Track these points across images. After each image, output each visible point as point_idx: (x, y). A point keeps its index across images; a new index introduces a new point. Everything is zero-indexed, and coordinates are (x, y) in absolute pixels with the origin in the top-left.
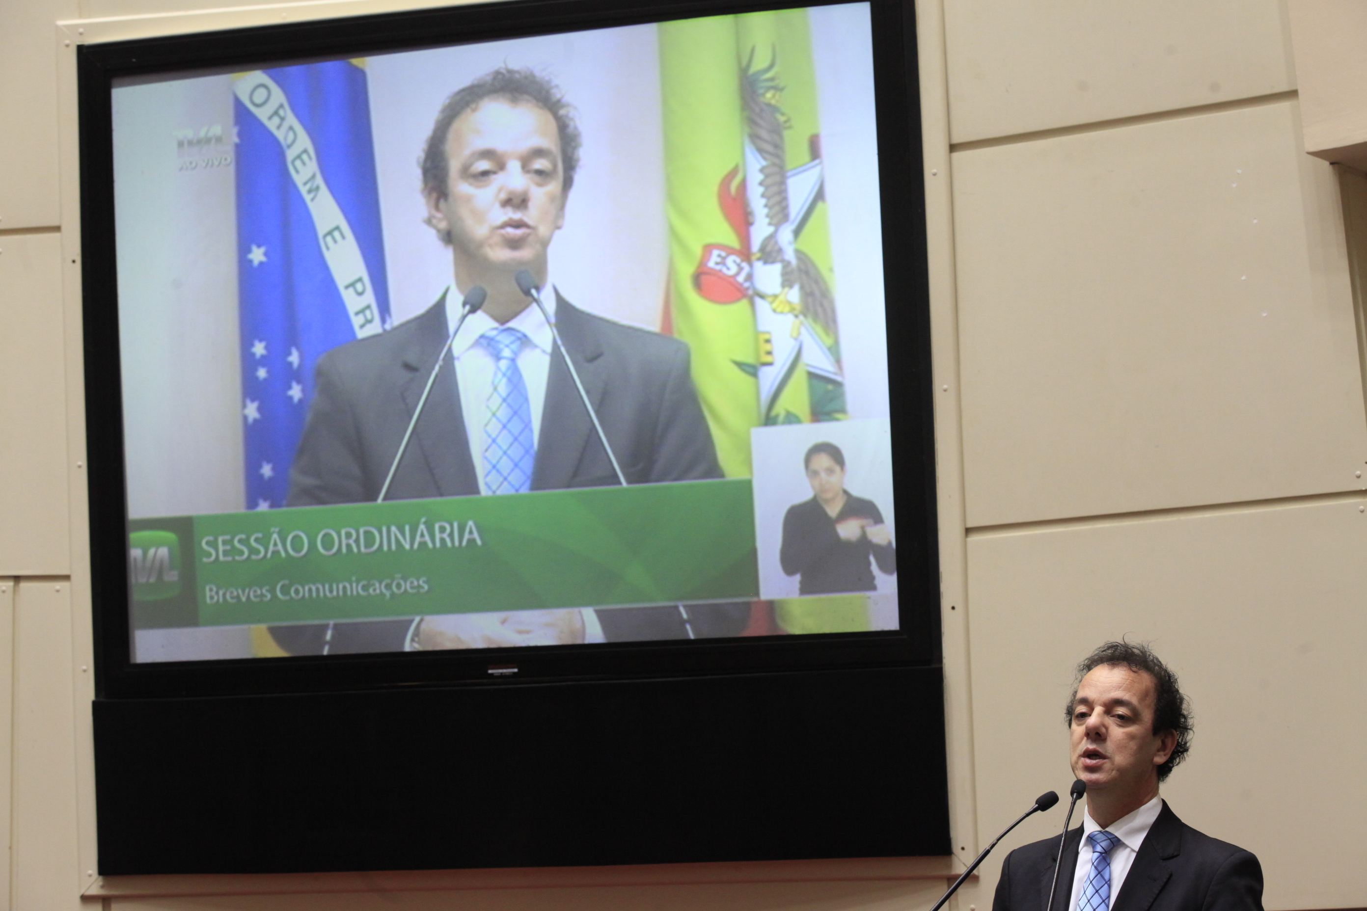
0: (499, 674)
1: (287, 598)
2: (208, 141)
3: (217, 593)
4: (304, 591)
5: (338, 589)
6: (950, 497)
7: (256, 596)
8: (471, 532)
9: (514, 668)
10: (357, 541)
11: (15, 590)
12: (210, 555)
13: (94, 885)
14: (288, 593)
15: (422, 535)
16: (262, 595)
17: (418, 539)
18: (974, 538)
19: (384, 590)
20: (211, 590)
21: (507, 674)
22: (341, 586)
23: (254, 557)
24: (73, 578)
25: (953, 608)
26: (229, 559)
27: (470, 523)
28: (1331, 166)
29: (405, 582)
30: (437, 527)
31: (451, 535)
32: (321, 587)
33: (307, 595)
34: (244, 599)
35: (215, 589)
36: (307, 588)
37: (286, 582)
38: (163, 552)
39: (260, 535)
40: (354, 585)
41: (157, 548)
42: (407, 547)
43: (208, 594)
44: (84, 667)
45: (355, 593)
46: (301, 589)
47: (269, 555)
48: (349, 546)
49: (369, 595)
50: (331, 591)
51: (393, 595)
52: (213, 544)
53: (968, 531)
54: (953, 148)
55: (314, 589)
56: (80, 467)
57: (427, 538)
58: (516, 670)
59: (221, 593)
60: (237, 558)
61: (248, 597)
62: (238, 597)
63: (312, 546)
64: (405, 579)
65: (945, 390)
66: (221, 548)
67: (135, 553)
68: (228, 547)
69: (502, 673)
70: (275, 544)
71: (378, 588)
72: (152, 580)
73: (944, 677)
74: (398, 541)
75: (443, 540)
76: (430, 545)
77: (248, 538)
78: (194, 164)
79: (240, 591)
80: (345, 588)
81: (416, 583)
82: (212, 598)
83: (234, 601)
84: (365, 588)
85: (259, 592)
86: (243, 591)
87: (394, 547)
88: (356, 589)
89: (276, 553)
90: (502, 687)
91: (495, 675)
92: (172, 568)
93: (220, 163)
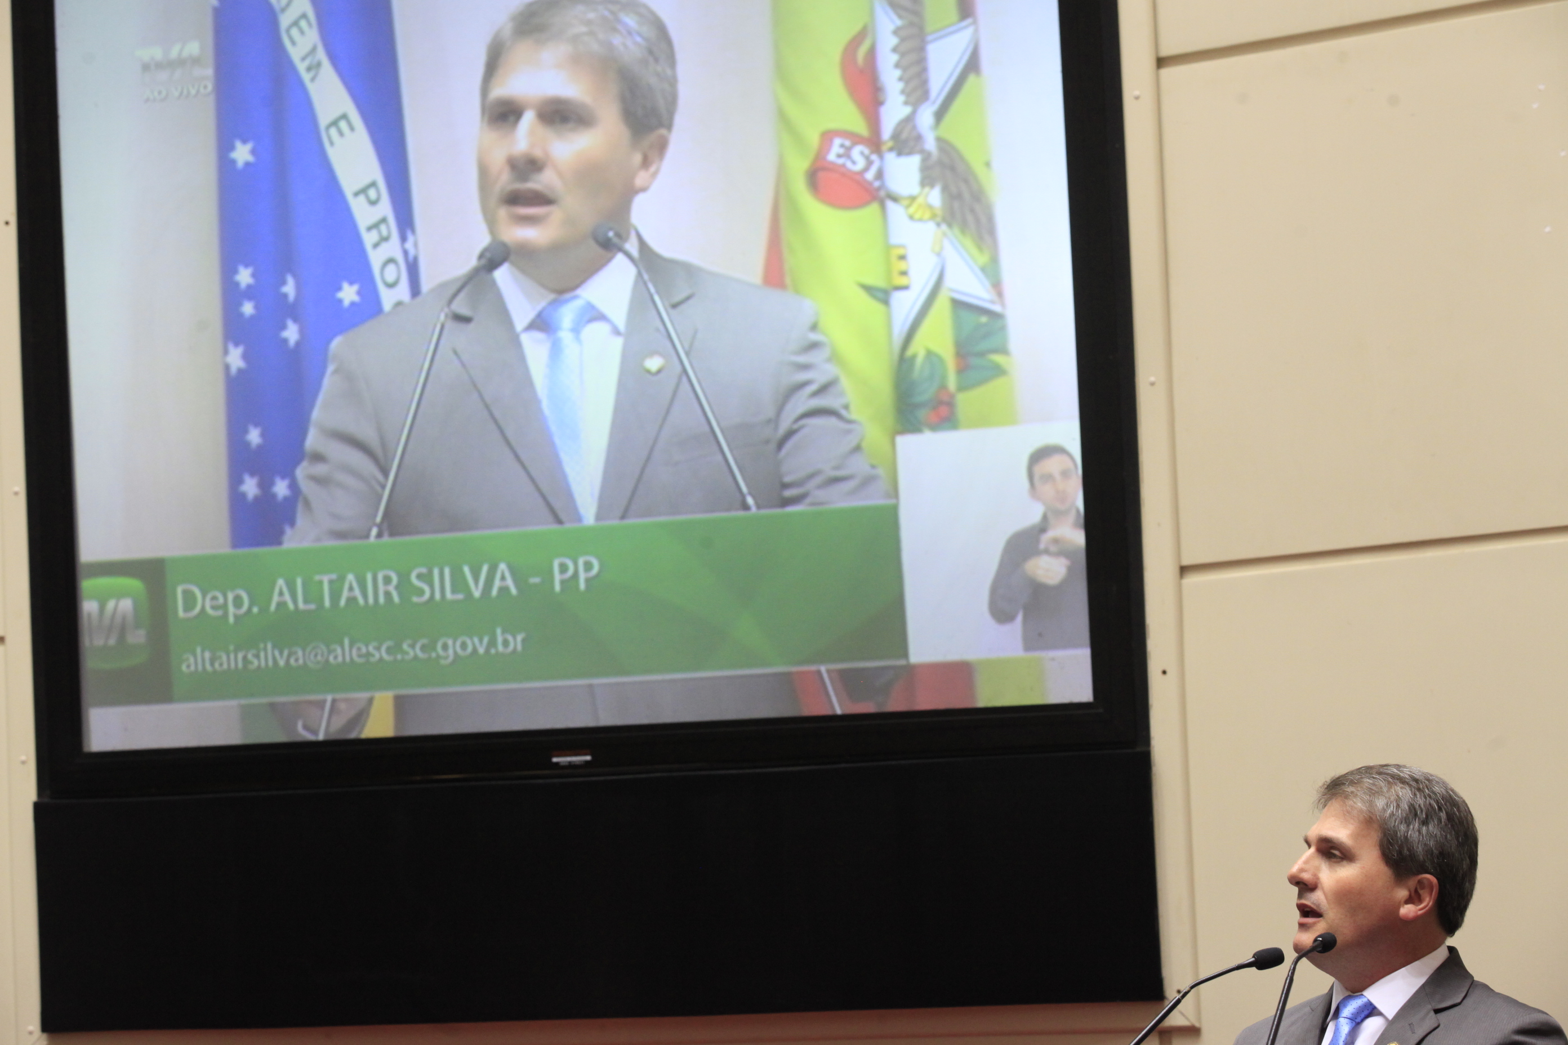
0: (567, 764)
2: (182, 63)
6: (1159, 525)
9: (586, 754)
18: (1192, 580)
21: (578, 763)
25: (1164, 672)
38: (126, 605)
41: (118, 600)
44: (23, 758)
49: (395, 660)
53: (1184, 570)
54: (1161, 62)
56: (16, 493)
58: (588, 758)
65: (1152, 384)
67: (88, 607)
69: (570, 762)
71: (412, 651)
72: (112, 642)
73: (1152, 764)
78: (164, 93)
90: (571, 780)
91: (562, 764)
92: (137, 626)
93: (198, 92)
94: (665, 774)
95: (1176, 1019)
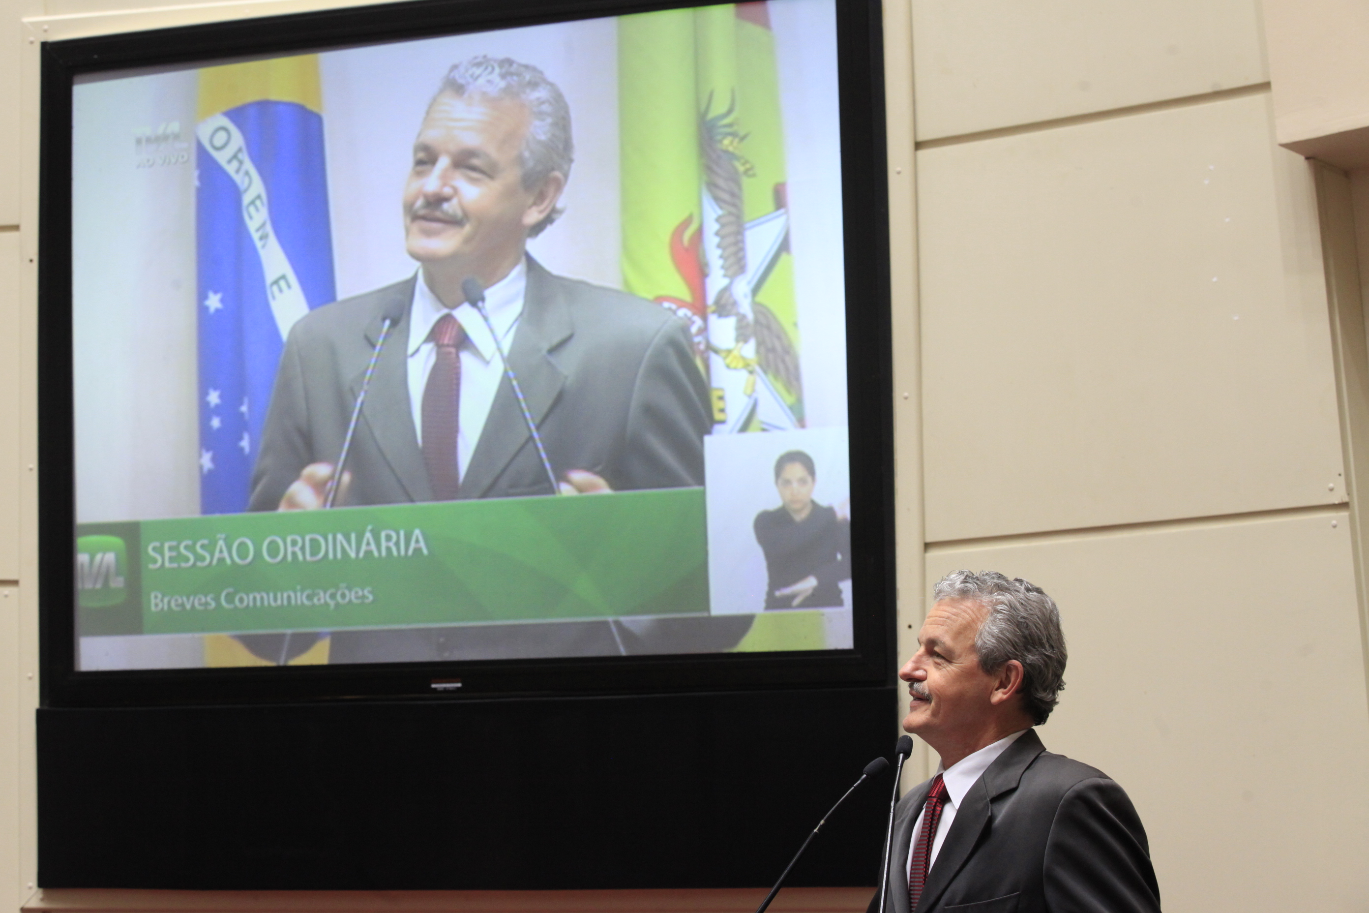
0: (442, 689)
1: (231, 606)
2: (165, 138)
3: (162, 600)
4: (248, 600)
5: (282, 599)
6: (909, 510)
7: (200, 604)
8: (417, 541)
9: (457, 682)
10: (303, 549)
12: (155, 561)
13: (34, 897)
14: (232, 601)
15: (368, 544)
16: (207, 604)
17: (364, 547)
18: (933, 554)
19: (328, 600)
20: (156, 597)
21: (451, 689)
22: (285, 595)
23: (199, 564)
24: (21, 583)
25: (910, 627)
26: (175, 565)
27: (417, 532)
28: (1306, 161)
29: (350, 591)
30: (383, 535)
31: (397, 544)
32: (265, 596)
33: (251, 604)
34: (188, 607)
35: (160, 596)
36: (251, 597)
37: (231, 590)
38: (110, 557)
39: (205, 542)
40: (299, 594)
41: (104, 553)
42: (353, 555)
43: (153, 601)
44: (30, 675)
45: (299, 602)
46: (245, 597)
47: (214, 562)
48: (294, 554)
49: (314, 605)
50: (275, 600)
51: (337, 605)
52: (159, 550)
53: (927, 546)
54: (918, 145)
55: (258, 597)
56: (31, 469)
57: (373, 547)
58: (459, 685)
59: (166, 600)
60: (183, 565)
61: (193, 606)
62: (183, 605)
63: (258, 554)
64: (350, 589)
65: (906, 398)
66: (167, 554)
67: (82, 558)
68: (174, 554)
69: (445, 688)
70: (221, 551)
71: (323, 597)
72: (99, 586)
74: (343, 549)
75: (388, 549)
76: (376, 554)
77: (195, 544)
78: (151, 162)
79: (185, 599)
80: (289, 597)
81: (360, 593)
82: (156, 605)
83: (179, 609)
84: (309, 597)
85: (204, 600)
86: (188, 599)
87: (339, 555)
88: (300, 598)
89: (221, 560)
90: (445, 702)
91: (439, 689)
92: (118, 574)
93: (177, 160)
94: (518, 699)
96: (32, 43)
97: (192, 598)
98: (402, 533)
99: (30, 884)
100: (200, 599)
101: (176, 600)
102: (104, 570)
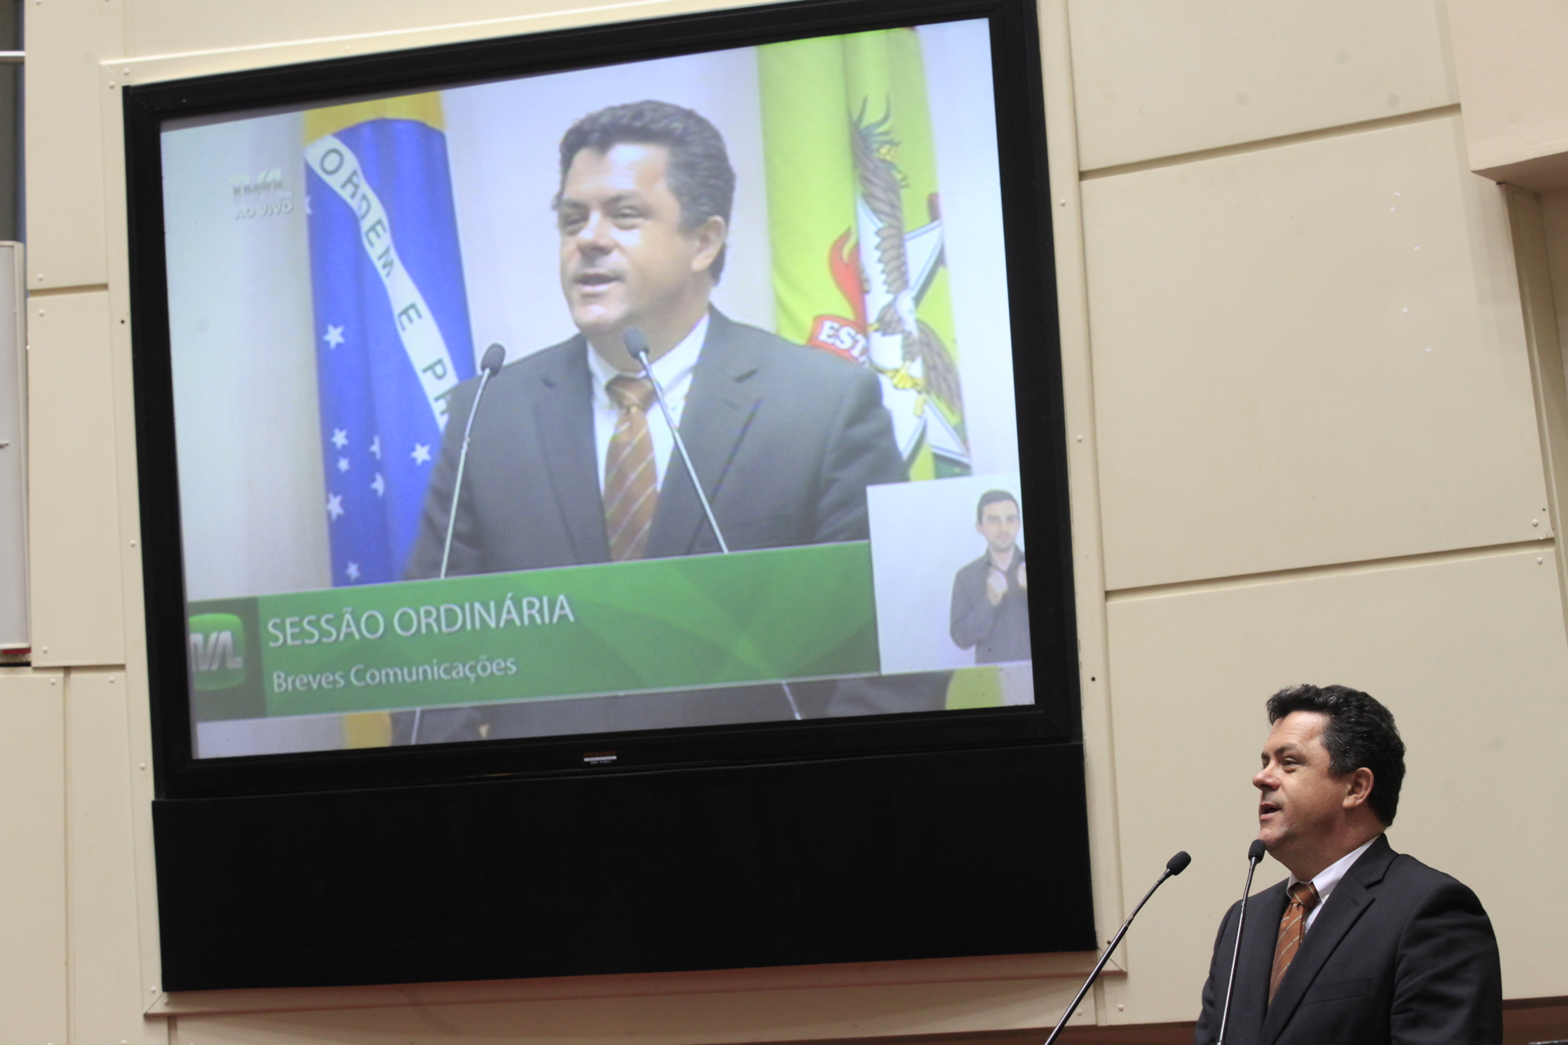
0: (597, 763)
1: (363, 684)
2: (266, 186)
3: (286, 680)
4: (380, 676)
5: (417, 674)
6: (1086, 558)
7: (328, 683)
8: (562, 608)
9: (612, 755)
10: (438, 620)
11: (66, 682)
12: (276, 639)
13: (158, 1001)
14: (364, 679)
15: (509, 612)
16: (335, 681)
17: (504, 616)
18: (1115, 602)
19: (468, 673)
20: (279, 677)
21: (605, 762)
22: (421, 670)
23: (325, 640)
24: (128, 667)
25: (1093, 679)
26: (298, 642)
27: (562, 598)
28: (1498, 186)
29: (491, 664)
30: (525, 602)
31: (541, 611)
32: (399, 672)
33: (384, 680)
34: (315, 686)
35: (283, 676)
36: (383, 673)
37: (361, 666)
38: (226, 636)
39: (331, 616)
40: (435, 668)
41: (219, 633)
42: (493, 625)
43: (276, 681)
44: (143, 765)
45: (436, 676)
46: (377, 674)
47: (342, 637)
48: (428, 626)
49: (452, 679)
50: (410, 675)
51: (478, 677)
52: (280, 627)
53: (1108, 594)
54: (1082, 175)
55: (391, 673)
56: (133, 546)
57: (514, 615)
58: (614, 758)
59: (290, 680)
60: (307, 641)
61: (320, 684)
62: (309, 684)
63: (389, 626)
64: (491, 660)
65: (1080, 441)
66: (289, 631)
67: (195, 638)
68: (297, 630)
69: (599, 761)
70: (348, 626)
71: (461, 671)
72: (215, 667)
73: (1085, 755)
74: (482, 619)
75: (531, 617)
76: (518, 622)
77: (319, 620)
78: (251, 213)
79: (311, 678)
80: (425, 672)
81: (503, 665)
82: (280, 686)
83: (305, 688)
84: (447, 671)
85: (331, 678)
86: (314, 678)
87: (478, 625)
88: (437, 672)
89: (349, 635)
90: (600, 776)
91: (592, 763)
92: (235, 654)
93: (280, 210)
95: (1109, 967)
96: (112, 87)
97: (318, 677)
98: (545, 600)
99: (154, 988)
100: (327, 677)
101: (301, 679)
102: (220, 649)
